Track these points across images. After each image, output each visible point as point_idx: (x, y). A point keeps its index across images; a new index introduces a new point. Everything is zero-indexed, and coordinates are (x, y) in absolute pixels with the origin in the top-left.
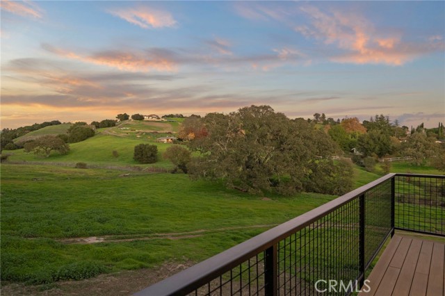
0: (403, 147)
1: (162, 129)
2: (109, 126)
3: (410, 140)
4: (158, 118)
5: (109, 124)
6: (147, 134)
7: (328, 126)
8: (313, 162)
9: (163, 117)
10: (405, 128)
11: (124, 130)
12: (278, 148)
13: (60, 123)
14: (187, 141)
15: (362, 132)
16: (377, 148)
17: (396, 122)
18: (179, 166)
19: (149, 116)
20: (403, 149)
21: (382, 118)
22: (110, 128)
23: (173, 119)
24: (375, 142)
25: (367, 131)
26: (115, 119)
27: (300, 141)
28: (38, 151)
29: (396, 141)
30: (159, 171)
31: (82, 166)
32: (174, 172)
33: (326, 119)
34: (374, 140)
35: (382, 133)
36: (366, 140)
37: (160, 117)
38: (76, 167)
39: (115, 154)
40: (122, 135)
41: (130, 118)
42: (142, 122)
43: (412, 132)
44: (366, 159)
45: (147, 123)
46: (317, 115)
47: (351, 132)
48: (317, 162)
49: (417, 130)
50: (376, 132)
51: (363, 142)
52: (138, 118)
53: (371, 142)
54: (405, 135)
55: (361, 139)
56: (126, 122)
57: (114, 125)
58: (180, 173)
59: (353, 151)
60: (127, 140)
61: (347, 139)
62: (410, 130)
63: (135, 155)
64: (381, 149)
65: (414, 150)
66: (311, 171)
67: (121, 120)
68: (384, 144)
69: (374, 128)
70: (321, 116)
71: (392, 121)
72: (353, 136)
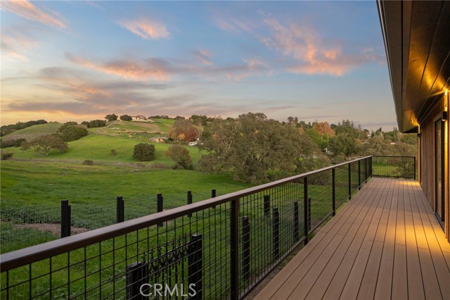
0: (366, 147)
1: (149, 129)
2: (99, 126)
3: (371, 142)
4: (146, 119)
5: (100, 124)
6: (137, 134)
7: (301, 129)
8: (298, 159)
9: (149, 118)
10: (366, 131)
11: (114, 130)
12: (272, 148)
13: (46, 122)
14: (178, 141)
15: (331, 134)
16: (345, 149)
17: (360, 126)
18: (180, 163)
19: (137, 117)
20: (365, 149)
21: (348, 123)
22: (101, 128)
23: (159, 120)
24: (343, 144)
25: (336, 134)
26: (104, 119)
27: (290, 142)
28: (39, 149)
29: (360, 143)
30: (162, 167)
31: (89, 163)
32: (175, 168)
33: (299, 122)
34: (342, 141)
35: (348, 136)
36: (336, 141)
37: (147, 118)
38: (84, 164)
39: (114, 153)
40: (114, 134)
41: (118, 118)
42: (130, 123)
43: (373, 135)
44: (336, 157)
45: (135, 124)
46: (290, 119)
47: (323, 134)
48: (301, 159)
49: (376, 133)
50: (344, 135)
51: (333, 143)
52: (127, 118)
53: (340, 143)
54: (367, 138)
55: (331, 141)
56: (115, 122)
57: (104, 125)
58: (181, 169)
59: (324, 151)
60: (120, 140)
61: (320, 140)
62: (370, 132)
63: (135, 154)
64: (348, 150)
65: (374, 150)
66: (296, 167)
67: (110, 121)
68: (351, 145)
69: (341, 131)
70: (294, 119)
71: (356, 126)
72: (325, 138)
